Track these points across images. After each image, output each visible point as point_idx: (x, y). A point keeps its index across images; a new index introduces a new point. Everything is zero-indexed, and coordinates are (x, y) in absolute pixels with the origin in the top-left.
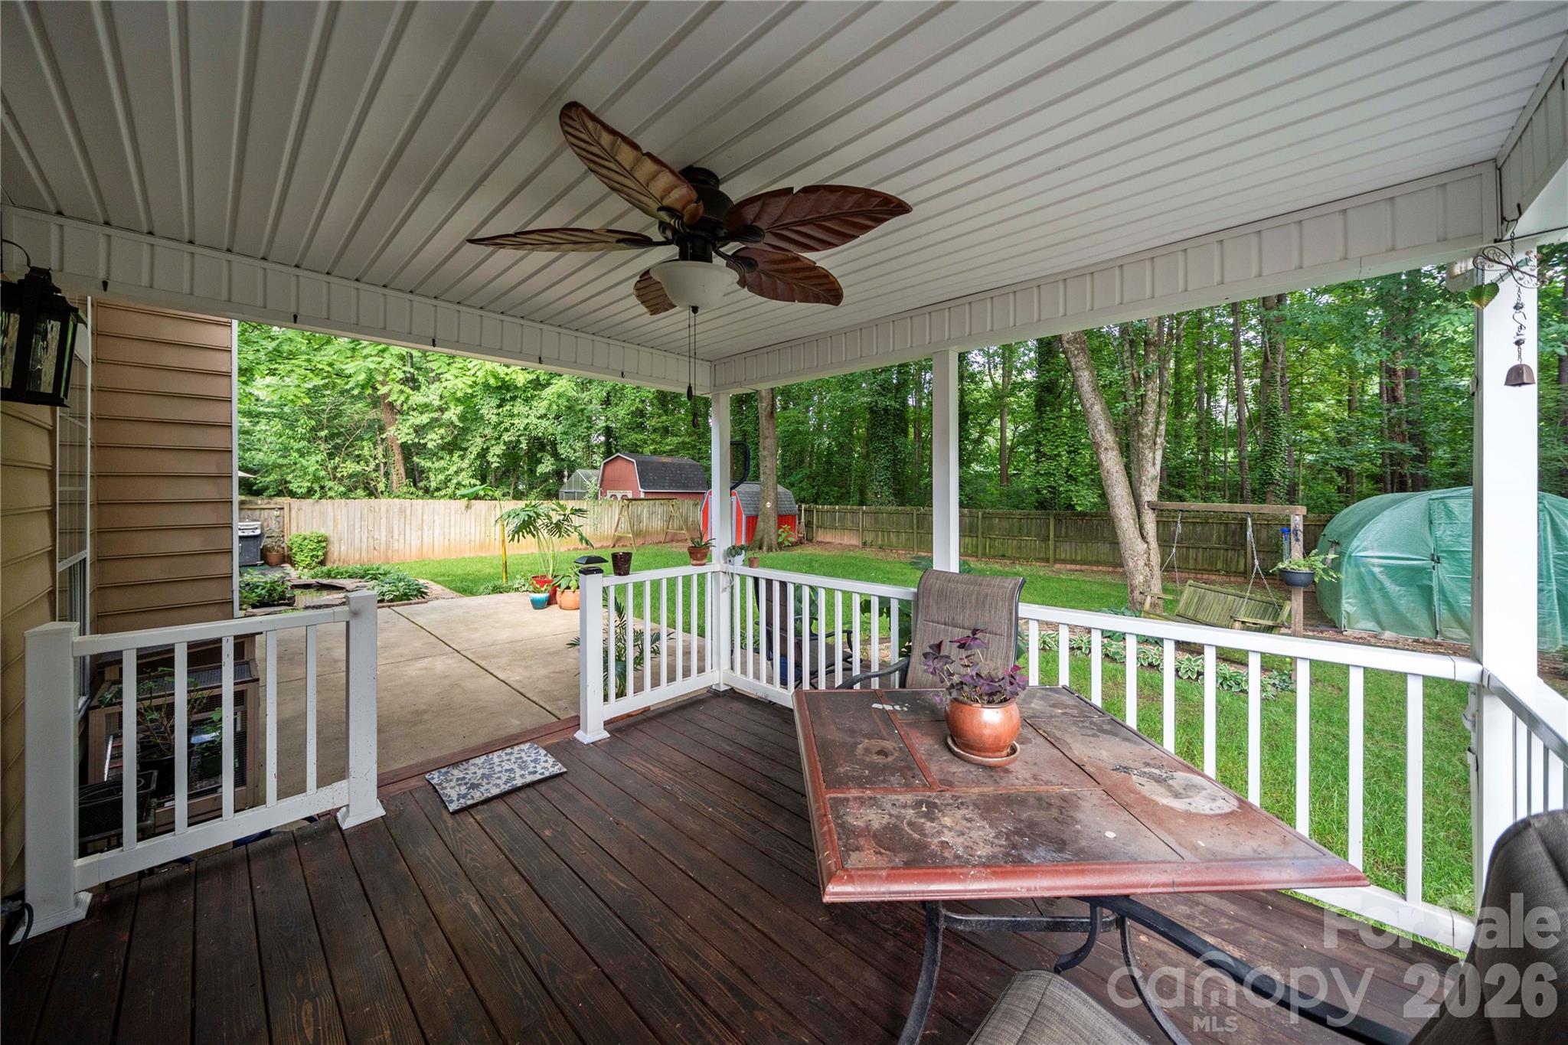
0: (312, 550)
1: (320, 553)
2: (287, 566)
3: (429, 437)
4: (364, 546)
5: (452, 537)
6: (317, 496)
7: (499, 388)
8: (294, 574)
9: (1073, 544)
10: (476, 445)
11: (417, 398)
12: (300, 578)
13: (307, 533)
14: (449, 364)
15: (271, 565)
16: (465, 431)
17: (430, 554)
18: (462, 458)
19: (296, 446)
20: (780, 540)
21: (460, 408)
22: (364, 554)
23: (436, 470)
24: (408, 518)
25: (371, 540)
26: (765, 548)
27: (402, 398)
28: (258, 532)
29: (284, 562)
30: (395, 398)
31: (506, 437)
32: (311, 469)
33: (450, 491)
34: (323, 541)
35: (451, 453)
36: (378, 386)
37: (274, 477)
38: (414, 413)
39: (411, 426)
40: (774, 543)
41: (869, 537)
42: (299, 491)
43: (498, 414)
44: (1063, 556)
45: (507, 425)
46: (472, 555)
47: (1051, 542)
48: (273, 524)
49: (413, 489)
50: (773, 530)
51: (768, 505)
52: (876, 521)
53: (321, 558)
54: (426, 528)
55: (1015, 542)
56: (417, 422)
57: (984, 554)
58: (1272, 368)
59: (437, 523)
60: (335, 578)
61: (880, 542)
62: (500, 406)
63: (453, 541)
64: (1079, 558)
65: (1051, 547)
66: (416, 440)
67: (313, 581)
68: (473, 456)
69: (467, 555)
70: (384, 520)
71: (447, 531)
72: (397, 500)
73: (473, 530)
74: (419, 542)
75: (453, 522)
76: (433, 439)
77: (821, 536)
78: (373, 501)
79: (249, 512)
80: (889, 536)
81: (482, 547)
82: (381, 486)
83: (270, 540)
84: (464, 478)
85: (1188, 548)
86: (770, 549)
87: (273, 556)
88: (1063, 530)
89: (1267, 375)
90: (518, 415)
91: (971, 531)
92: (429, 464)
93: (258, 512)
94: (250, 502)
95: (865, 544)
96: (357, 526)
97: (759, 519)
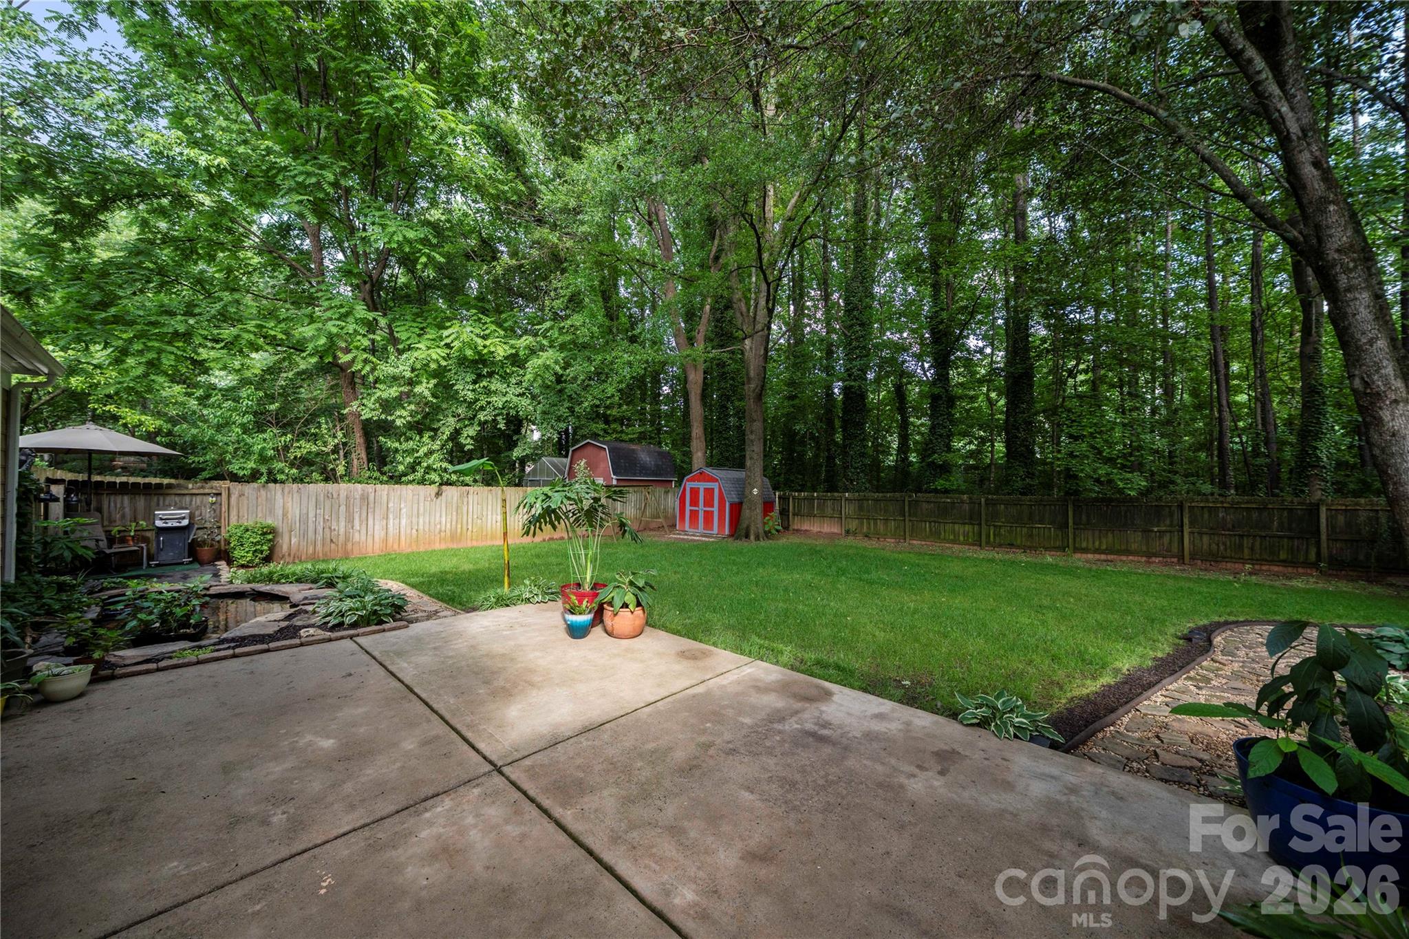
0: (255, 544)
1: (265, 548)
2: (222, 565)
3: (398, 413)
4: (319, 538)
5: (421, 527)
6: (264, 479)
7: (475, 362)
8: (229, 577)
9: (1097, 533)
10: (448, 425)
11: (385, 369)
12: (231, 582)
13: (249, 523)
14: (419, 335)
15: (202, 564)
16: (436, 409)
17: (396, 547)
18: (433, 438)
19: (239, 420)
20: (767, 529)
21: (433, 382)
22: (319, 547)
23: (404, 452)
24: (371, 505)
25: (327, 530)
26: (752, 537)
27: (368, 368)
28: (185, 522)
29: (219, 559)
30: (359, 367)
31: (482, 416)
32: (257, 448)
33: (419, 475)
34: (270, 533)
35: (420, 433)
36: (339, 354)
37: (210, 456)
38: (381, 386)
39: (377, 401)
40: (761, 531)
41: (853, 525)
42: (241, 473)
43: (473, 390)
44: (1084, 545)
45: (483, 403)
46: (443, 547)
47: (1071, 530)
48: (207, 513)
49: (377, 474)
50: (759, 517)
51: (755, 491)
52: (861, 508)
53: (266, 553)
54: (391, 516)
55: (1025, 530)
56: (385, 395)
57: (988, 543)
58: (1315, 342)
59: (404, 511)
60: (278, 582)
61: (865, 530)
62: (475, 382)
63: (421, 531)
64: (1104, 547)
65: (1071, 536)
66: (383, 417)
67: (247, 587)
68: (445, 437)
69: (437, 546)
70: (343, 508)
71: (414, 520)
72: (359, 486)
73: (443, 519)
74: (383, 533)
75: (422, 509)
76: (401, 418)
77: (796, 524)
78: (330, 487)
79: (177, 499)
80: (875, 524)
81: (453, 537)
82: (341, 470)
83: (200, 533)
84: (435, 461)
85: (1241, 536)
86: (757, 538)
87: (205, 552)
88: (1084, 518)
89: (1309, 349)
90: (495, 392)
91: (971, 518)
92: (397, 445)
93: (188, 498)
94: (179, 486)
95: (848, 532)
96: (311, 515)
97: (744, 506)
